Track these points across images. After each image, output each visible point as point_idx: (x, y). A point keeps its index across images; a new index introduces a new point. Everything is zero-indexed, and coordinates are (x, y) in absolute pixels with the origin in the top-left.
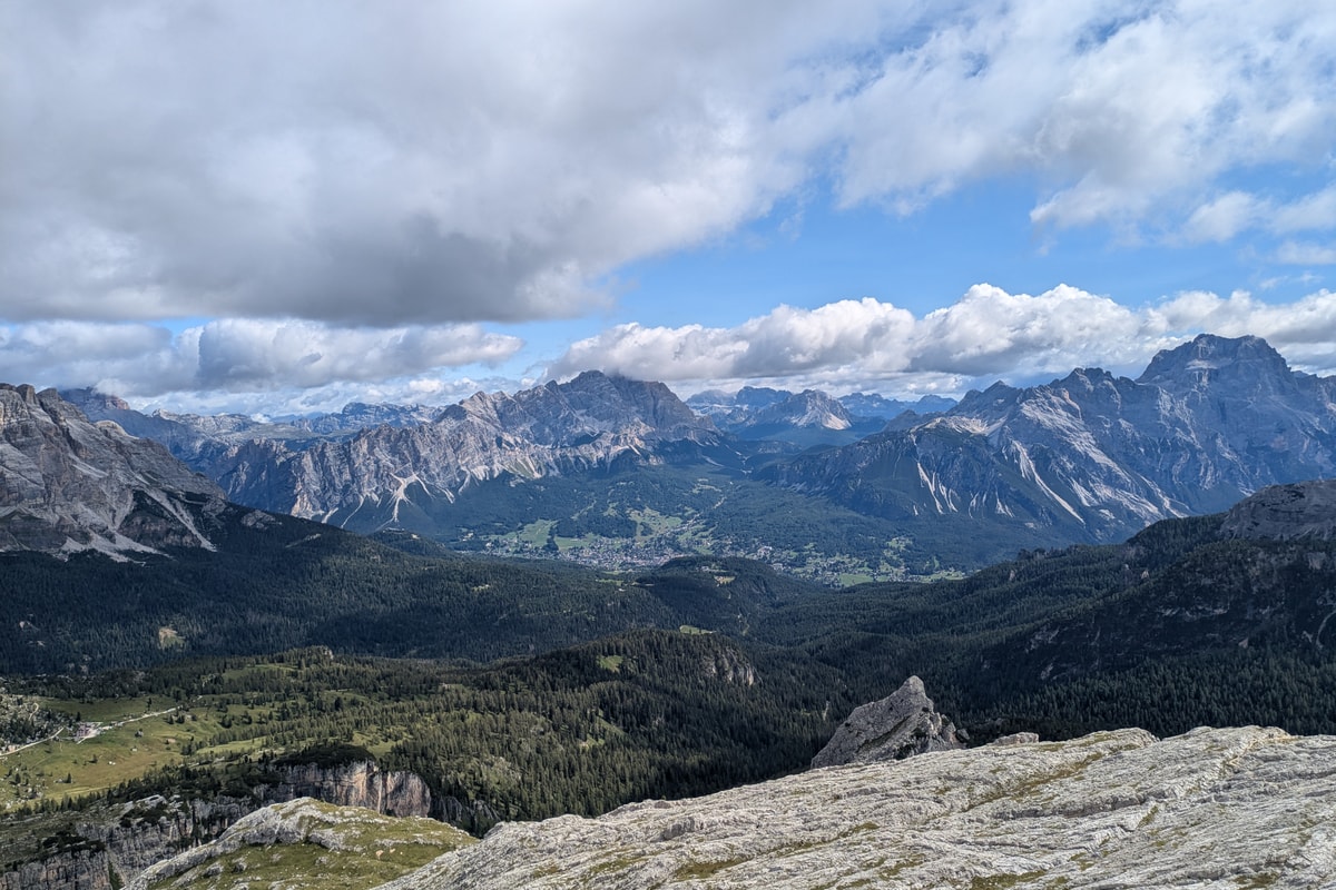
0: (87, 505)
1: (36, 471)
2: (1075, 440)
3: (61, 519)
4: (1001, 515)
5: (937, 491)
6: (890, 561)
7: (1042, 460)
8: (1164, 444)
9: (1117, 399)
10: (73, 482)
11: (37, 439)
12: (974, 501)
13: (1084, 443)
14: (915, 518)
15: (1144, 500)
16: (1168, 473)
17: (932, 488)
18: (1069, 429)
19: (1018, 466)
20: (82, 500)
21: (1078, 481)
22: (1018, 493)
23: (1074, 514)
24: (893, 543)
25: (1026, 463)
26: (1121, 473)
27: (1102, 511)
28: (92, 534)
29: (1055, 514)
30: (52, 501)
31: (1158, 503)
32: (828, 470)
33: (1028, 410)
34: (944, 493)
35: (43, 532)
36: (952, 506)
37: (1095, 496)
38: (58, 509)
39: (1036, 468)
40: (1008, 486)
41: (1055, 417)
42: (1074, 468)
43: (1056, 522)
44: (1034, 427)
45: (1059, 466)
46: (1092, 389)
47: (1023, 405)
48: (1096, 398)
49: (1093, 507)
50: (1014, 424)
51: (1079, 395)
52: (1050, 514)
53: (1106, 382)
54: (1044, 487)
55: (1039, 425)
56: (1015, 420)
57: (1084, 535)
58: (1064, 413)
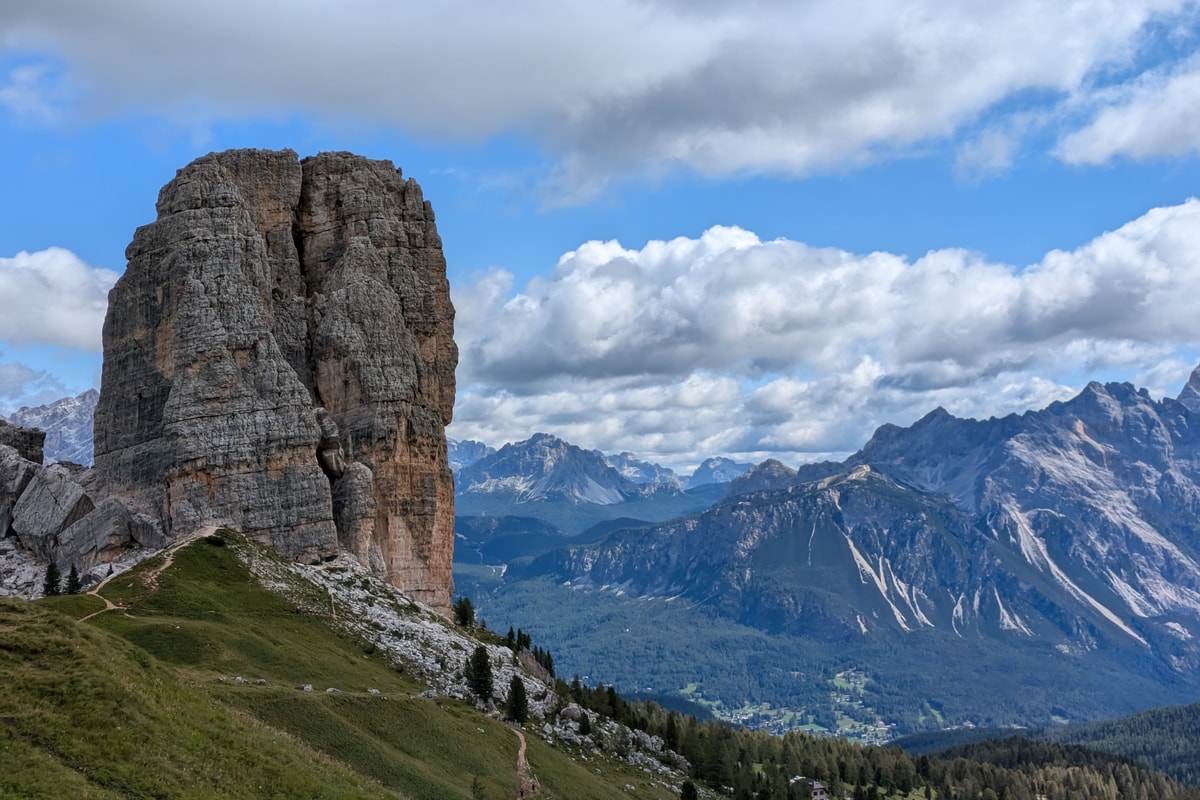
2: (1105, 505)
4: (1010, 632)
5: (892, 590)
6: (849, 713)
7: (1056, 536)
9: (1163, 435)
12: (959, 607)
13: (1118, 507)
14: (863, 638)
17: (882, 586)
18: (1091, 484)
19: (1017, 548)
21: (1120, 576)
22: (1034, 593)
23: (1126, 629)
24: (839, 680)
25: (1030, 543)
26: (1185, 561)
27: (1170, 624)
29: (1096, 627)
32: (674, 557)
33: (1019, 448)
34: (904, 594)
36: (921, 617)
37: (1150, 599)
39: (1049, 550)
40: (1015, 580)
41: (1067, 465)
42: (1110, 552)
43: (1103, 644)
44: (1035, 481)
45: (1085, 547)
46: (1120, 419)
47: (1012, 442)
48: (1128, 434)
49: (1153, 618)
50: (1002, 474)
51: (1100, 428)
52: (1092, 630)
53: (1141, 406)
54: (1068, 584)
55: (1044, 477)
56: (1002, 467)
57: (1155, 666)
58: (1078, 458)
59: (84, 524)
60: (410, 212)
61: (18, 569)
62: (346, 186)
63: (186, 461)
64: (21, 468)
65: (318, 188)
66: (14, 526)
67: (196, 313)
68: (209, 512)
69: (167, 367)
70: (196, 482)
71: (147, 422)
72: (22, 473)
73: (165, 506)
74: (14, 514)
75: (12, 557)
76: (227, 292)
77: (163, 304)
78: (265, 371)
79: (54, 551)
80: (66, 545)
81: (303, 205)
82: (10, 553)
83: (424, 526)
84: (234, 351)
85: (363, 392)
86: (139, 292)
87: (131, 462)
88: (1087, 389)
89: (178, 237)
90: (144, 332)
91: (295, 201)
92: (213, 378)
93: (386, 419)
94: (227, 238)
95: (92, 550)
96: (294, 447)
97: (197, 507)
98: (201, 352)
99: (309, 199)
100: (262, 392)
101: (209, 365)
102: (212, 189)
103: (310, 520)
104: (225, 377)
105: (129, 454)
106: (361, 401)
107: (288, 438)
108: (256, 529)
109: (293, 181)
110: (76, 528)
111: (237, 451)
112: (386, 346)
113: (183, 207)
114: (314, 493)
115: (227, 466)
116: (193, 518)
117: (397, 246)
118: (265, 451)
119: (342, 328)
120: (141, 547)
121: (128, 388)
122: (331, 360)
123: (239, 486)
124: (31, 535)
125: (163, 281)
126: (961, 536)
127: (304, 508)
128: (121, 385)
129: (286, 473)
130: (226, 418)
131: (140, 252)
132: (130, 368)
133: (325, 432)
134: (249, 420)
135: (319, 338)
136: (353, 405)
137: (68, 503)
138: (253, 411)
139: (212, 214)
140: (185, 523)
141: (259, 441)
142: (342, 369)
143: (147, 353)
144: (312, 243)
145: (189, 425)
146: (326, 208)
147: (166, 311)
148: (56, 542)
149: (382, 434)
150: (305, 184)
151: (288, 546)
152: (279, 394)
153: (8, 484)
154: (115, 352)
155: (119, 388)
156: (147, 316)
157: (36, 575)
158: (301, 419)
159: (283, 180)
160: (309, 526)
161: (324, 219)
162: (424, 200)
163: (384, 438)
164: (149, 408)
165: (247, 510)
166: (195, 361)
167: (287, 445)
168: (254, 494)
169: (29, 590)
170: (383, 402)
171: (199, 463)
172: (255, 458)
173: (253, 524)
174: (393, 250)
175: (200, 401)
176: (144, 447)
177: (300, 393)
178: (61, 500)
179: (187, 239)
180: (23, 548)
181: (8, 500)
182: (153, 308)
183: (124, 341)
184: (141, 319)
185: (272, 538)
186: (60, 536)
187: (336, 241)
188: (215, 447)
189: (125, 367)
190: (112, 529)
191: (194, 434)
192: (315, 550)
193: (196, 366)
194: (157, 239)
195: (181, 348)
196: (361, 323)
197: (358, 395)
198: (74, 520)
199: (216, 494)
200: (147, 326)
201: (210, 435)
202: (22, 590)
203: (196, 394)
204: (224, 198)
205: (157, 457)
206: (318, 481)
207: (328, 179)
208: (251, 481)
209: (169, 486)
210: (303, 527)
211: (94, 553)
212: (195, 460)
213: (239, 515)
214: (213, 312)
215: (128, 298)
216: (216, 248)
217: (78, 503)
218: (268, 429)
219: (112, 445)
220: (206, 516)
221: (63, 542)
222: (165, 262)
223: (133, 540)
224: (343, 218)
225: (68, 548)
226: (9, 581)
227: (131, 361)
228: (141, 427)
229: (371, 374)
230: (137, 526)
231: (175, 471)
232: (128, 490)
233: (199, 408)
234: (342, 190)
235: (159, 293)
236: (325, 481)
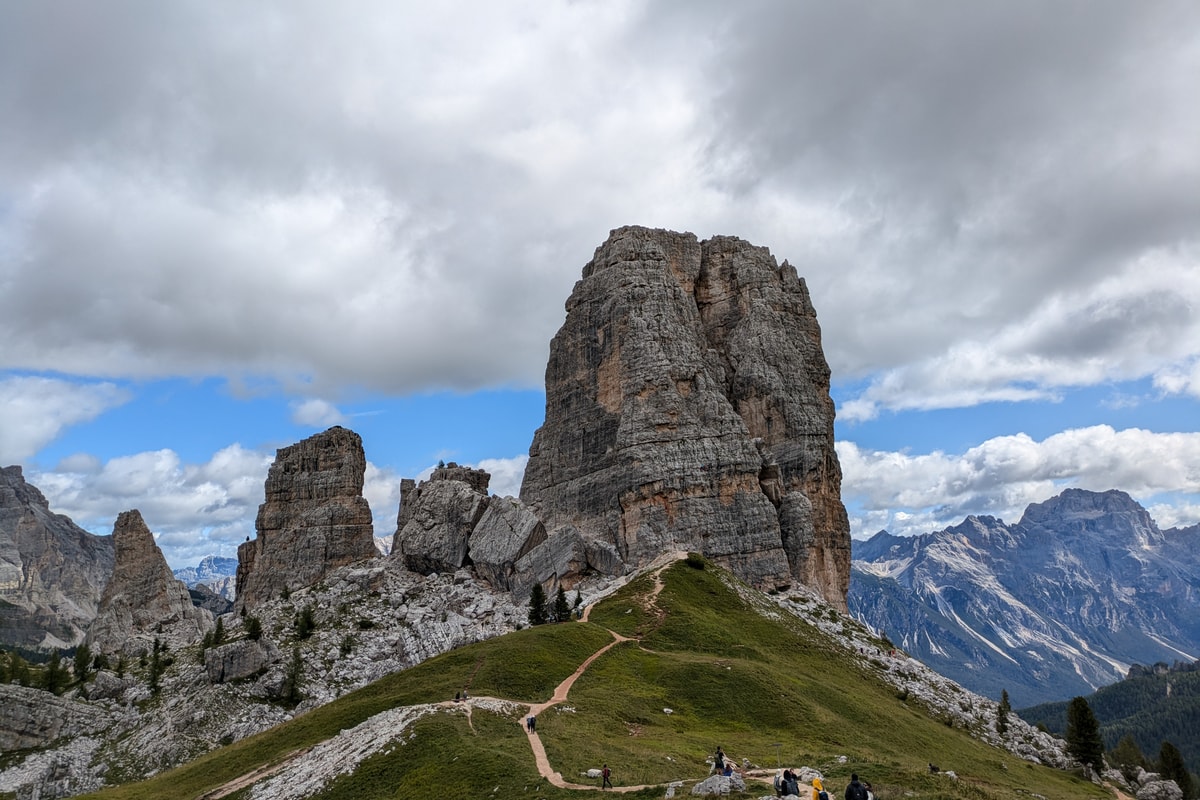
0: (68, 595)
1: (12, 547)
2: (984, 584)
3: (39, 609)
4: (937, 655)
7: (958, 601)
8: (1066, 588)
9: (1013, 544)
10: (54, 565)
11: (15, 511)
12: (906, 641)
13: (991, 585)
15: (1062, 642)
16: (1077, 615)
18: (975, 572)
19: (936, 608)
20: (61, 589)
21: (998, 625)
22: (948, 634)
23: (1004, 654)
25: (943, 605)
26: (1034, 615)
27: (1030, 652)
28: (76, 629)
29: (986, 653)
30: (28, 586)
31: (1077, 646)
33: (932, 552)
35: (19, 624)
37: (1016, 638)
38: (35, 596)
39: (954, 609)
40: (937, 626)
41: (960, 561)
42: (989, 610)
43: (992, 663)
44: (943, 570)
45: (975, 607)
46: (988, 535)
47: (928, 548)
48: (993, 544)
49: (1019, 648)
50: (923, 566)
51: (976, 539)
52: (984, 654)
53: (999, 528)
54: (967, 628)
55: (947, 568)
56: (923, 562)
57: (1023, 675)
58: (966, 557)
59: (542, 550)
60: (790, 286)
61: (477, 598)
62: (737, 261)
63: (643, 485)
64: (475, 499)
65: (713, 265)
66: (471, 555)
67: (642, 345)
68: (670, 537)
69: (610, 403)
70: (654, 506)
71: (591, 455)
72: (477, 504)
73: (621, 532)
74: (471, 543)
75: (469, 586)
76: (666, 329)
77: (604, 344)
78: (706, 401)
79: (511, 579)
80: (524, 572)
81: (701, 281)
82: (467, 582)
83: (845, 559)
84: (677, 381)
85: (787, 427)
86: (580, 337)
87: (577, 493)
88: (967, 519)
89: (616, 285)
90: (586, 372)
91: (696, 274)
92: (662, 405)
93: (814, 452)
94: (660, 285)
95: (551, 577)
96: (742, 473)
97: (658, 531)
98: (649, 381)
99: (707, 275)
100: (705, 420)
101: (657, 393)
102: (642, 246)
103: (764, 547)
104: (673, 404)
105: (574, 486)
106: (787, 435)
107: (737, 464)
108: (716, 555)
109: (694, 258)
110: (533, 555)
111: (692, 475)
112: (800, 386)
113: (619, 259)
114: (765, 519)
115: (684, 490)
116: (655, 542)
117: (785, 311)
118: (716, 476)
119: (762, 370)
120: (600, 573)
121: (571, 425)
122: (751, 401)
123: (697, 510)
124: (488, 564)
125: (604, 323)
126: (903, 601)
127: (758, 535)
128: (564, 422)
129: (737, 499)
130: (676, 443)
131: (580, 302)
132: (573, 407)
133: (765, 461)
134: (697, 446)
135: (740, 380)
136: (777, 441)
137: (524, 530)
138: (700, 438)
139: (644, 265)
140: (647, 547)
141: (710, 466)
142: (764, 406)
143: (589, 392)
144: (709, 312)
145: (643, 449)
146: (721, 281)
147: (608, 350)
148: (513, 570)
149: (813, 466)
150: (703, 262)
151: (746, 574)
152: (722, 422)
153: (464, 515)
154: (558, 393)
155: (563, 426)
156: (588, 357)
157: (494, 604)
158: (745, 447)
159: (687, 257)
160: (763, 553)
161: (720, 291)
162: (799, 277)
163: (815, 469)
164: (593, 441)
165: (706, 536)
166: (644, 389)
167: (736, 471)
168: (711, 519)
169: (490, 618)
170: (809, 435)
171: (657, 487)
172: (708, 483)
173: (714, 550)
174: (783, 313)
175: (651, 426)
176: (589, 479)
177: (739, 423)
178: (517, 528)
179: (624, 285)
180: (478, 577)
181: (464, 530)
182: (595, 350)
183: (566, 383)
184: (582, 361)
185: (732, 566)
186: (517, 564)
187: (731, 307)
188: (671, 471)
189: (568, 406)
190: (571, 555)
191: (648, 458)
192: (770, 579)
193: (645, 394)
194: (595, 290)
195: (630, 378)
196: (777, 366)
197: (783, 430)
198: (530, 548)
199: (674, 518)
200: (589, 367)
201: (664, 459)
202: (483, 619)
203: (647, 420)
204: (654, 253)
205: (603, 487)
206: (767, 508)
207: (723, 257)
208: (708, 507)
209: (623, 512)
210: (757, 554)
211: (553, 581)
212: (652, 483)
213: (699, 540)
214: (657, 345)
215: (569, 344)
216: (651, 292)
217: (534, 530)
218: (718, 455)
219: (557, 478)
220: (668, 541)
221: (521, 570)
222: (605, 307)
223: (589, 567)
224: (738, 288)
225: (526, 577)
226: (469, 610)
227: (574, 400)
228: (585, 460)
229: (793, 409)
230: (595, 553)
231: (632, 495)
232: (574, 520)
233: (651, 434)
234: (735, 265)
235: (600, 335)
236: (771, 508)
